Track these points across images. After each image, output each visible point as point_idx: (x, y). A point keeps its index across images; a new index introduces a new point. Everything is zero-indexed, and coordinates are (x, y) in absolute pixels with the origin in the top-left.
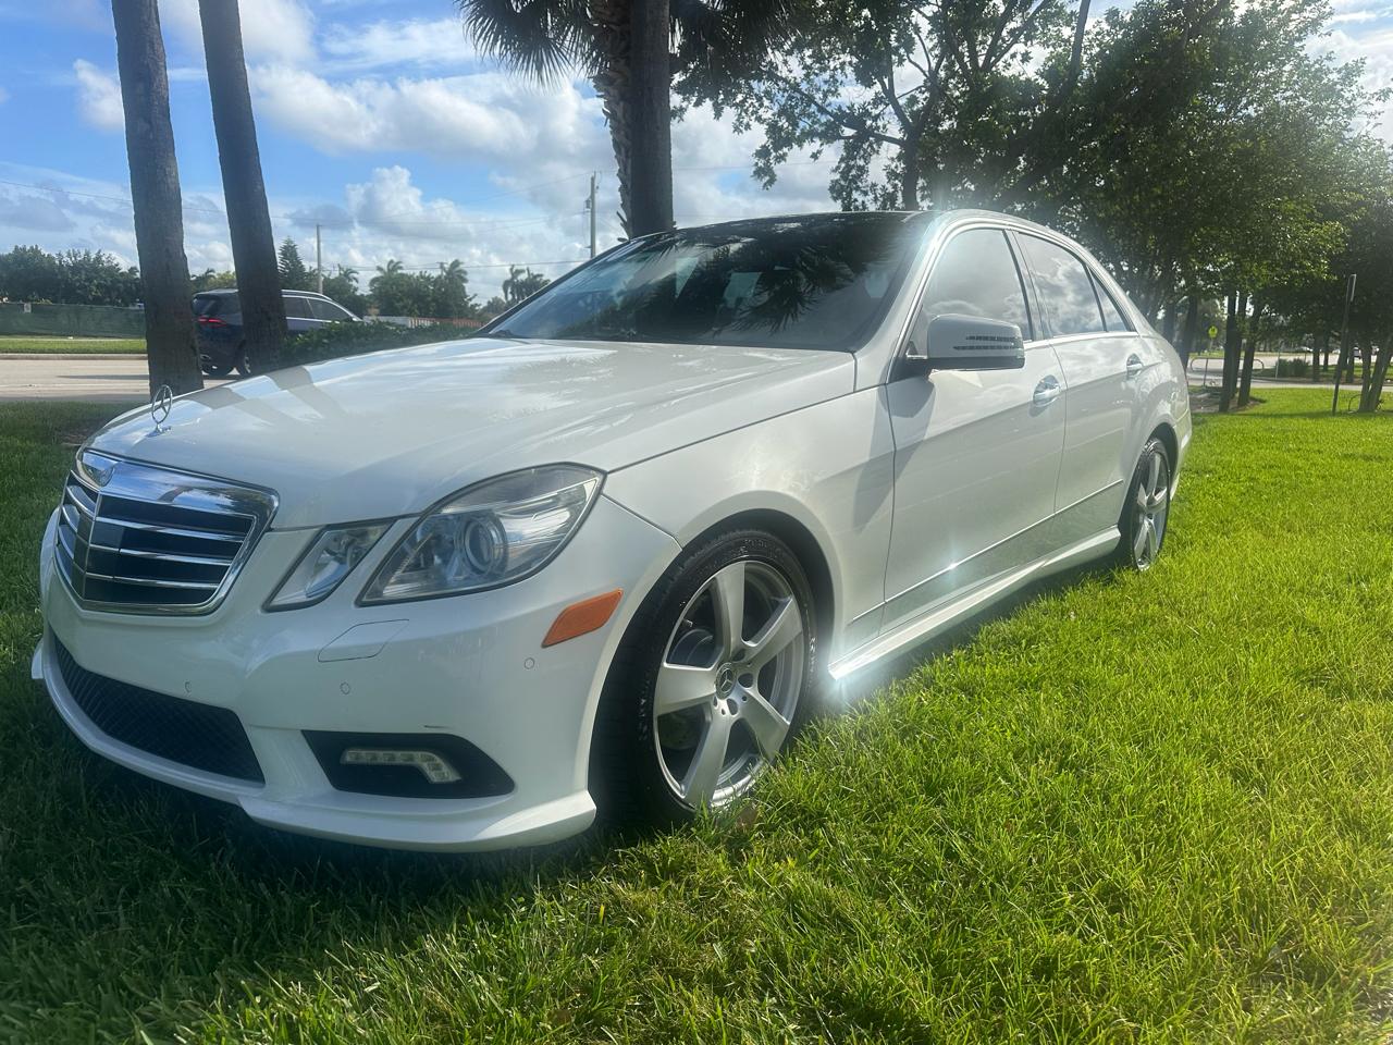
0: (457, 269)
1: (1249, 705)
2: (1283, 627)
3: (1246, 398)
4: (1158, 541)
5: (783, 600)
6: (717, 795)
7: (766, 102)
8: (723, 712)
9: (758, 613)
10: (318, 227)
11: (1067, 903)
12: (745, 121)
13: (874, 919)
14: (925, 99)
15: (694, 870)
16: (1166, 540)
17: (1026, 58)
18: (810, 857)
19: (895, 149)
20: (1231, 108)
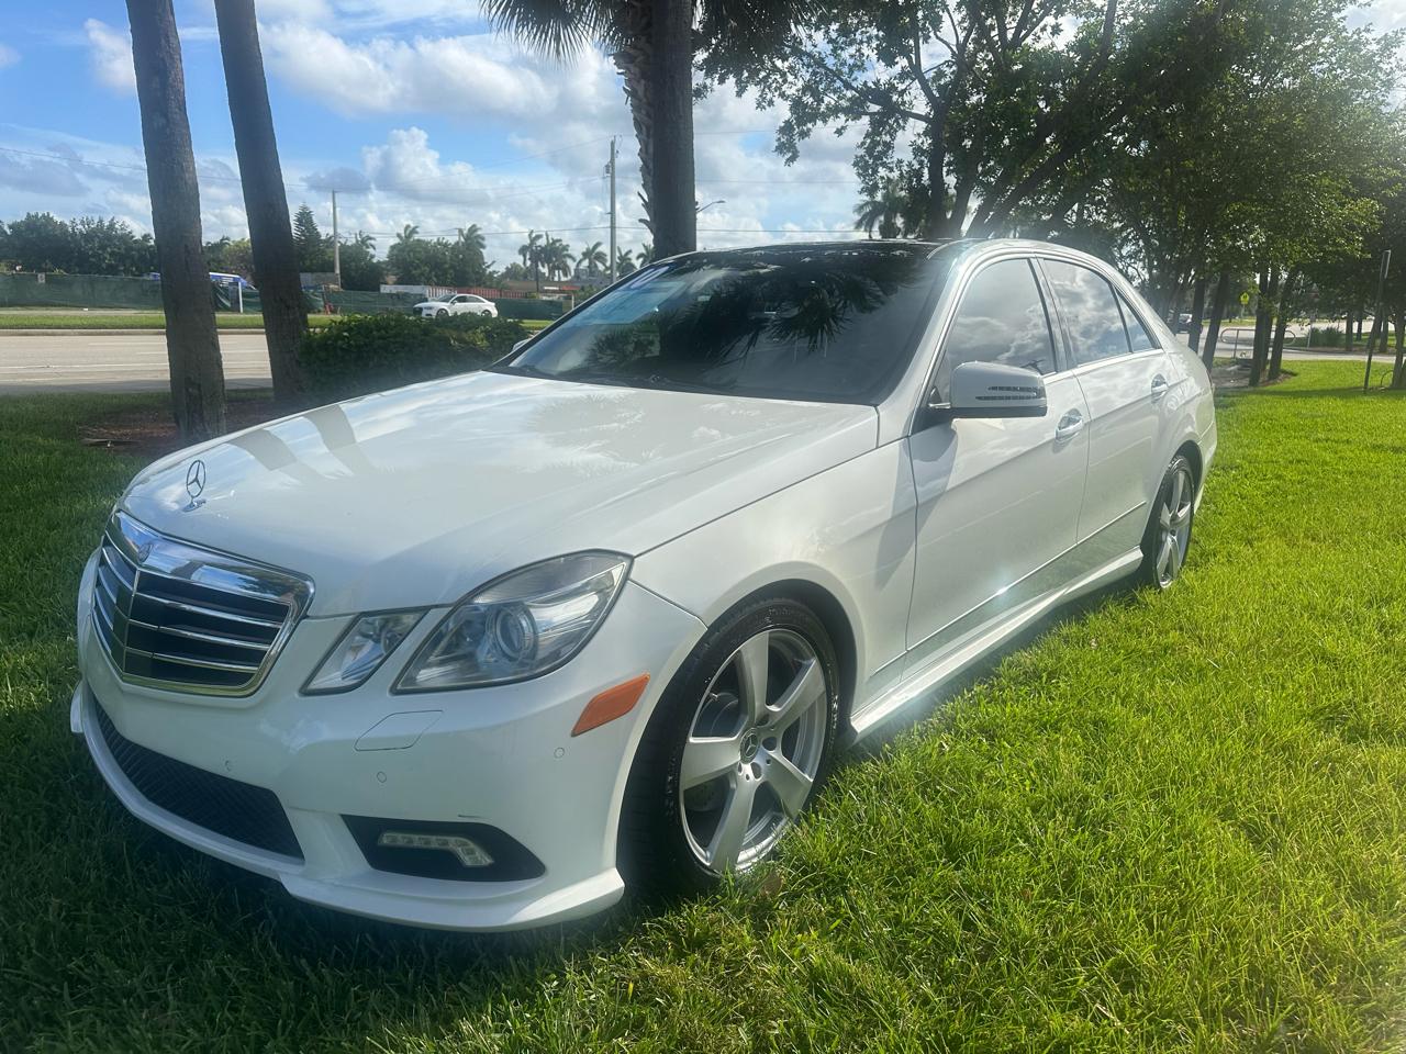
0: (475, 234)
1: (1264, 754)
2: (1301, 658)
3: (1276, 371)
4: (1181, 557)
5: (805, 662)
6: (742, 856)
7: (790, 78)
8: (748, 777)
9: (782, 674)
10: (334, 193)
11: (1080, 982)
12: (768, 97)
13: (893, 997)
14: (952, 73)
15: (719, 942)
16: (1190, 551)
17: (1056, 30)
18: (832, 927)
19: (922, 126)
20: (1267, 81)
